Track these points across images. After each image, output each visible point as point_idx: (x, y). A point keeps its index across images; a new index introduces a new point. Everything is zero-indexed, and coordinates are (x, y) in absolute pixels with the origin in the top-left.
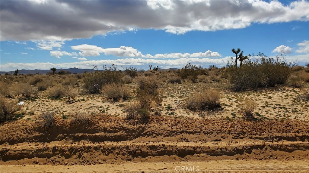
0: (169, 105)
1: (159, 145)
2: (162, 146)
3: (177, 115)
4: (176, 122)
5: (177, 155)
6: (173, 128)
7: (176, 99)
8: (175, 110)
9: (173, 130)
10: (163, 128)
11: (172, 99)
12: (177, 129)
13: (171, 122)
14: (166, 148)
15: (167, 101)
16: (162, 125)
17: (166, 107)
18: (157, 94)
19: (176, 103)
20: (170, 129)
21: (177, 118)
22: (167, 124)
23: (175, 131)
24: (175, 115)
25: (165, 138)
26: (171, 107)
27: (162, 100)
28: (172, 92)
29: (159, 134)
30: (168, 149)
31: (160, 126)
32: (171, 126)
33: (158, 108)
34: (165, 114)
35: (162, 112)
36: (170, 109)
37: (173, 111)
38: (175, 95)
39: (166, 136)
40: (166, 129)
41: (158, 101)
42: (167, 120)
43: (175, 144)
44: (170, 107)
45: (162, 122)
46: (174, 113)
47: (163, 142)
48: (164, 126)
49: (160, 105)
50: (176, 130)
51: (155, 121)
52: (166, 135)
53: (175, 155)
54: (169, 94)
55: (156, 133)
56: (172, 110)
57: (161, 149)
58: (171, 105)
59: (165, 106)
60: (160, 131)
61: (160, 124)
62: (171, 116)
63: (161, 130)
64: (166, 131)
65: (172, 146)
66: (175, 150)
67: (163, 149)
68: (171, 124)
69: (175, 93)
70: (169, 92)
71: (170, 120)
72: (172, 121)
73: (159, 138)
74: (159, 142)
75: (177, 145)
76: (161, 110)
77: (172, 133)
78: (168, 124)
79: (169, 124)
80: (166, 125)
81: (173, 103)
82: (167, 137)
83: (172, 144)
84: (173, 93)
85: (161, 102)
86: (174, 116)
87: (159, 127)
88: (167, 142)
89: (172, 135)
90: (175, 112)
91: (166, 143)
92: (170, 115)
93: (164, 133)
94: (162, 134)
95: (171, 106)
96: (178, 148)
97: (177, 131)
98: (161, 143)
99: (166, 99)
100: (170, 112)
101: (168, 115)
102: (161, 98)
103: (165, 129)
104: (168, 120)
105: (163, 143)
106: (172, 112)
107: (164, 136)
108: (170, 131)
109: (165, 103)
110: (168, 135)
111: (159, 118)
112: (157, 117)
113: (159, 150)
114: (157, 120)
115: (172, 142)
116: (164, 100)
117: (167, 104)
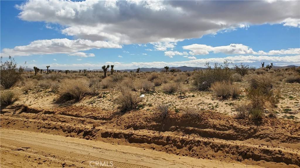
0: (288, 107)
1: (275, 150)
2: (278, 152)
3: (298, 119)
4: (297, 128)
5: (297, 165)
6: (292, 134)
7: (297, 101)
8: (295, 114)
9: (293, 136)
10: (279, 133)
11: (291, 101)
12: (298, 135)
13: (290, 127)
14: (283, 155)
15: (285, 103)
16: (278, 129)
17: (283, 109)
18: (271, 94)
19: (296, 105)
20: (289, 134)
21: (298, 122)
22: (284, 128)
23: (295, 138)
24: (296, 120)
25: (282, 143)
26: (291, 110)
27: (278, 102)
28: (291, 93)
29: (275, 139)
30: (286, 156)
31: (276, 129)
32: (290, 131)
33: (273, 110)
34: (282, 118)
35: (278, 114)
36: (289, 112)
37: (293, 115)
38: (295, 96)
39: (283, 142)
40: (283, 134)
41: (274, 102)
42: (284, 124)
43: (295, 152)
44: (288, 110)
45: (278, 126)
46: (294, 117)
47: (279, 147)
48: (280, 130)
49: (276, 107)
50: (296, 136)
51: (270, 124)
52: (283, 140)
53: (295, 164)
54: (286, 95)
55: (271, 136)
56: (291, 113)
57: (277, 155)
58: (290, 107)
59: (282, 108)
60: (276, 135)
61: (275, 127)
62: (290, 120)
63: (277, 134)
64: (283, 136)
65: (291, 154)
66: (296, 159)
67: (280, 156)
68: (289, 128)
69: (295, 94)
70: (287, 93)
71: (288, 125)
72: (292, 126)
73: (274, 142)
74: (275, 147)
75: (297, 153)
76: (277, 113)
77: (290, 139)
78: (286, 128)
79: (288, 128)
80: (284, 130)
81: (293, 106)
82: (284, 143)
83: (291, 152)
84: (292, 94)
85: (276, 103)
86: (294, 120)
87: (274, 131)
88: (285, 149)
89: (292, 142)
90: (296, 116)
91: (283, 149)
92: (288, 118)
93: (281, 138)
94: (278, 139)
95: (290, 109)
96: (299, 157)
97: (298, 137)
98: (277, 149)
99: (284, 101)
100: (288, 115)
101: (286, 119)
102: (276, 99)
103: (282, 134)
104: (286, 124)
105: (279, 149)
106: (291, 116)
107: (280, 141)
108: (289, 137)
109: (281, 104)
110: (285, 141)
111: (274, 121)
112: (271, 120)
113: (274, 155)
114: (272, 123)
115: (290, 149)
116: (280, 101)
117: (285, 107)
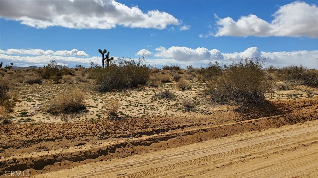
0: (25, 110)
1: (8, 160)
2: (12, 161)
3: (34, 121)
4: (33, 130)
5: (32, 168)
6: (28, 138)
7: (34, 103)
8: (32, 116)
9: (28, 139)
10: (14, 139)
11: (28, 103)
12: (34, 137)
13: (26, 130)
14: (18, 162)
15: (22, 106)
16: (13, 135)
17: (19, 113)
18: (8, 98)
19: (33, 107)
20: (25, 139)
21: (34, 124)
22: (20, 133)
23: (31, 141)
24: (32, 122)
25: (18, 150)
26: (27, 113)
27: (15, 105)
28: (30, 94)
29: (9, 147)
30: (21, 163)
31: (10, 136)
32: (25, 135)
33: (8, 116)
34: (18, 122)
35: (15, 119)
36: (26, 114)
37: (29, 117)
38: (34, 98)
39: (18, 148)
40: (19, 140)
41: (9, 105)
42: (20, 129)
43: (30, 156)
44: (25, 113)
45: (14, 132)
46: (30, 119)
47: (14, 155)
48: (15, 136)
49: (12, 111)
50: (32, 139)
51: (3, 132)
52: (18, 146)
53: (30, 168)
54: (25, 97)
55: (4, 145)
56: (27, 116)
57: (11, 164)
58: (27, 110)
59: (18, 111)
60: (10, 143)
61: (10, 134)
62: (27, 123)
63: (12, 141)
64: (18, 142)
65: (26, 159)
66: (31, 162)
67: (14, 164)
68: (25, 132)
69: (34, 95)
70: (26, 95)
71: (24, 129)
72: (28, 129)
73: (7, 151)
74: (9, 156)
75: (33, 156)
76: (13, 117)
77: (27, 144)
78: (22, 133)
79: (23, 133)
80: (19, 135)
81: (30, 108)
82: (20, 149)
83: (27, 156)
84: (31, 96)
85: (12, 107)
86: (31, 123)
87: (9, 139)
88: (20, 155)
89: (27, 146)
90: (32, 118)
91: (18, 156)
92: (24, 122)
93: (16, 145)
94: (13, 146)
95: (26, 111)
96: (34, 159)
97: (34, 140)
98: (11, 158)
99: (21, 104)
100: (25, 118)
101: (23, 123)
102: (12, 102)
103: (17, 140)
104: (22, 128)
105: (14, 157)
106: (28, 119)
107: (15, 148)
108: (25, 142)
109: (18, 108)
110: (21, 147)
111: (9, 127)
112: (6, 127)
113: (8, 166)
114: (6, 130)
115: (26, 154)
116: (17, 104)
117: (22, 110)
